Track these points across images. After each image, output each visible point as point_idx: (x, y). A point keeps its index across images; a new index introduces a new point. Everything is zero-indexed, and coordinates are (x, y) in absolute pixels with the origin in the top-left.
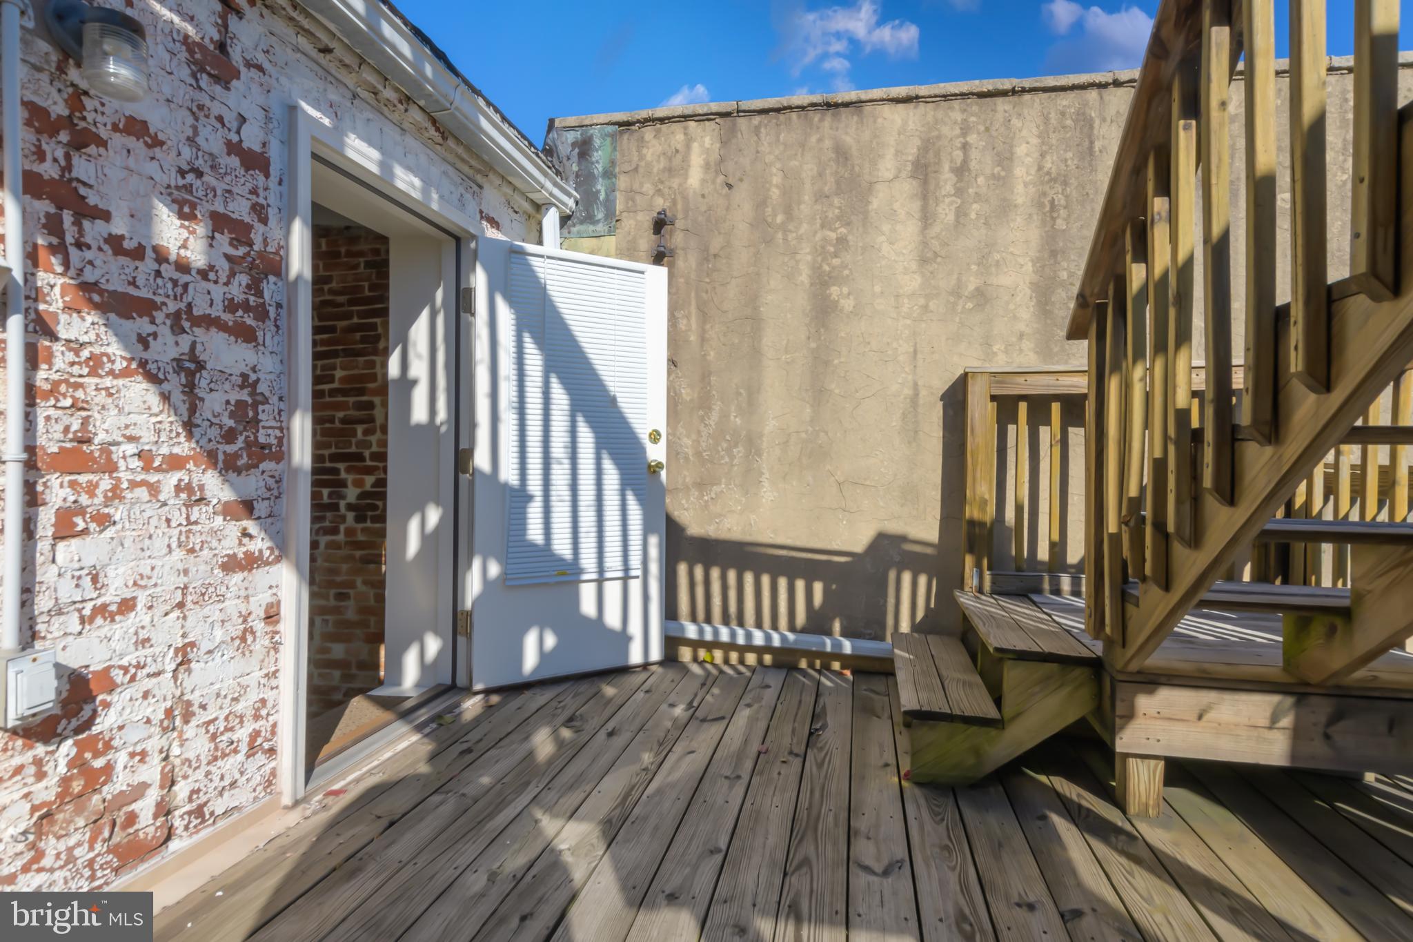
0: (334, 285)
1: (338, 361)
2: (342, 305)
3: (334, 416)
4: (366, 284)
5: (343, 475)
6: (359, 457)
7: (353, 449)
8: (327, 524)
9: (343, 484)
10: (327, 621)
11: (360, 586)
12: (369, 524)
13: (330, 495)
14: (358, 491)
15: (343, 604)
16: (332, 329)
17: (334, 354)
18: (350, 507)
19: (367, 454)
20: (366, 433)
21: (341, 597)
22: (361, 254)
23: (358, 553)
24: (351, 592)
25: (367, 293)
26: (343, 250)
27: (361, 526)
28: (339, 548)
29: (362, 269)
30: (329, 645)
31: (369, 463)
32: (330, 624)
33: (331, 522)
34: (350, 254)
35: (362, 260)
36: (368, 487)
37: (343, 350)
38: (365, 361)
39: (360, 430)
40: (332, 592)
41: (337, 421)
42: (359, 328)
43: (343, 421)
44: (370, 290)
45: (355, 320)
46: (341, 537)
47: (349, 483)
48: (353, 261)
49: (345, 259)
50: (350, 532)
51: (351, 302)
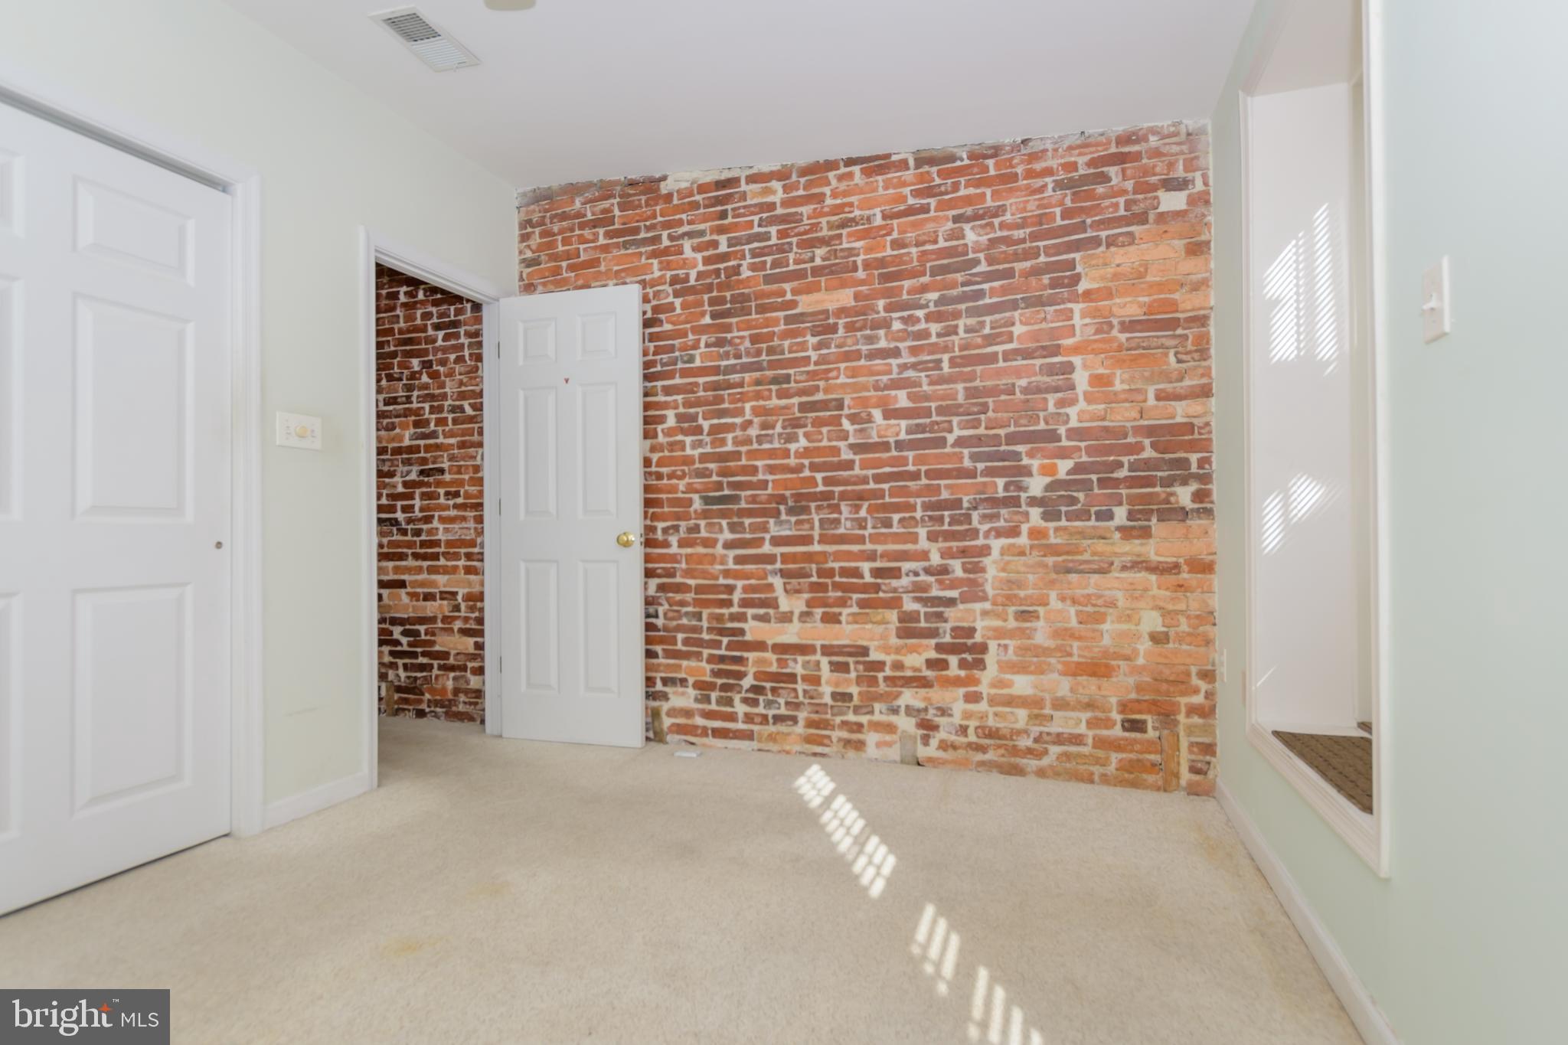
0: (1008, 217)
1: (1017, 314)
2: (1023, 241)
3: (1013, 385)
4: (1058, 210)
5: (1025, 461)
6: (1052, 436)
7: (1042, 426)
8: (1002, 523)
9: (1027, 472)
10: (1006, 647)
11: (1055, 603)
12: (1064, 523)
13: (1006, 488)
14: (1048, 480)
15: (1028, 625)
16: (1009, 274)
17: (1014, 305)
18: (1033, 501)
19: (1062, 431)
20: (1061, 403)
21: (1024, 615)
22: (1048, 172)
23: (1050, 560)
24: (1041, 610)
25: (1059, 222)
26: (1019, 170)
27: (1052, 525)
28: (1022, 553)
29: (1049, 192)
30: (1008, 676)
31: (1065, 443)
32: (1011, 650)
33: (1006, 520)
34: (1030, 174)
35: (1049, 180)
36: (1062, 474)
37: (1022, 299)
38: (1056, 311)
39: (1052, 399)
40: (1011, 610)
41: (1017, 390)
42: (1049, 268)
43: (1026, 390)
44: (1063, 218)
45: (1042, 259)
46: (1023, 540)
47: (1035, 470)
48: (1038, 183)
49: (1025, 182)
50: (1036, 533)
51: (1034, 237)
